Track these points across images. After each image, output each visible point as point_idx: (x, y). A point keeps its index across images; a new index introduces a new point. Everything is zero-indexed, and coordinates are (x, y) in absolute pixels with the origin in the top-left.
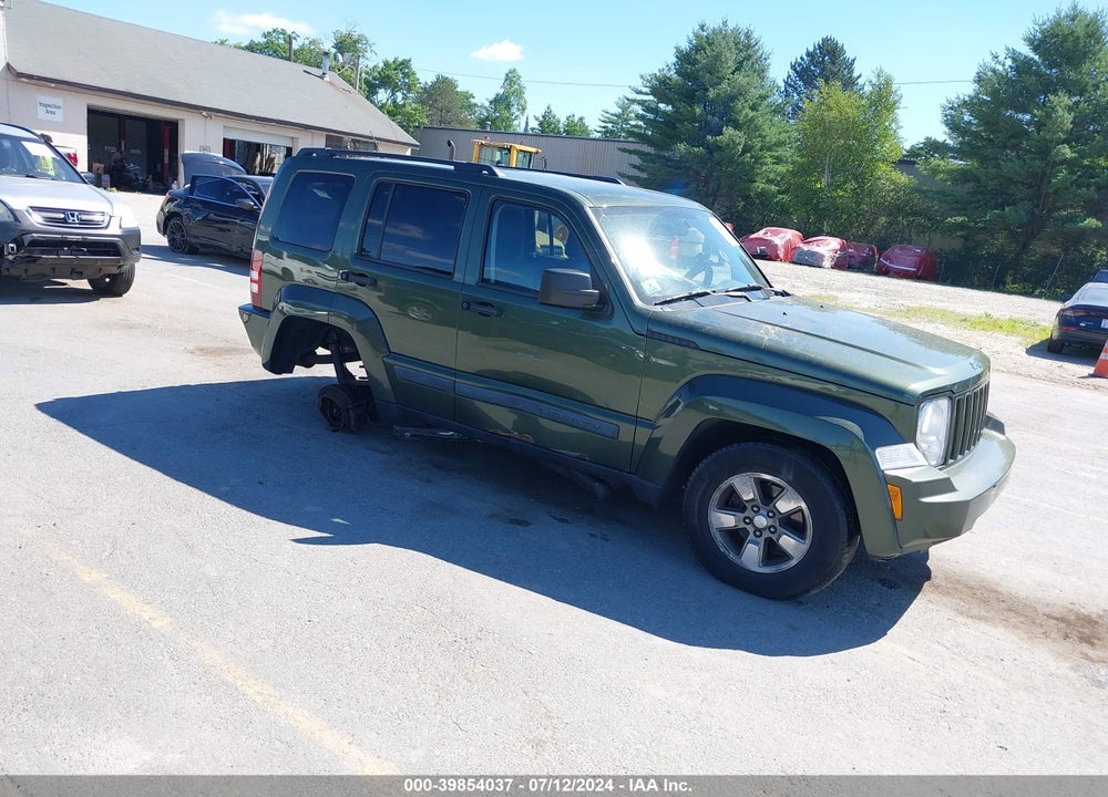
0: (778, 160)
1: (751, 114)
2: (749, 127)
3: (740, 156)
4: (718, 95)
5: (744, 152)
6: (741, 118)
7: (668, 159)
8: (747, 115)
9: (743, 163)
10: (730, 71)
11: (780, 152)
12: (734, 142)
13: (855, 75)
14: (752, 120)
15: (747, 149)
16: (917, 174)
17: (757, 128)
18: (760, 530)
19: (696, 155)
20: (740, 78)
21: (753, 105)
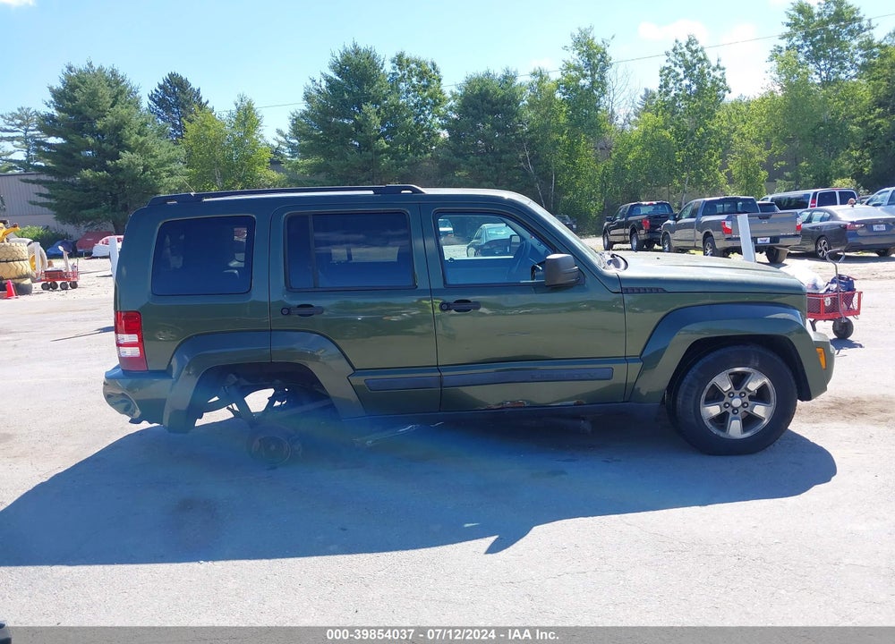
0: (171, 173)
1: (141, 139)
2: (142, 149)
3: (142, 174)
4: (105, 126)
5: (144, 172)
6: (131, 142)
7: (73, 185)
8: (137, 140)
9: (146, 180)
10: (109, 105)
11: (173, 166)
12: (134, 163)
13: (204, 101)
14: (143, 144)
15: (146, 168)
16: (285, 171)
17: (148, 150)
18: (737, 409)
19: (101, 179)
20: (121, 110)
21: (139, 130)
